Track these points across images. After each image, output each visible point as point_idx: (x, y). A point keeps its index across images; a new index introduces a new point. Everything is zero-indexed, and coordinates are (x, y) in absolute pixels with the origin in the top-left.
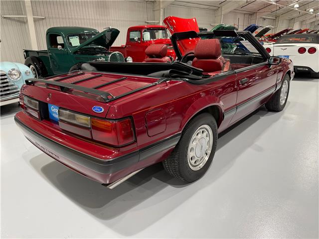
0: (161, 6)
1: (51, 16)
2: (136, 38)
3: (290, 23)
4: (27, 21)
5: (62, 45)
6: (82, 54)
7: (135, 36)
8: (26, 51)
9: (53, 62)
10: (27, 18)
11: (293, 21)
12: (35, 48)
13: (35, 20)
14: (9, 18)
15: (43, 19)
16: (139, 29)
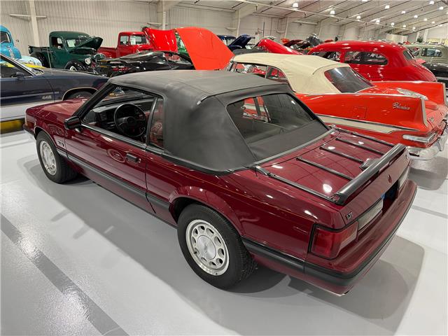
0: (164, 8)
1: (51, 15)
2: (125, 43)
3: (340, 29)
4: (31, 19)
5: (61, 45)
6: (76, 53)
7: (124, 39)
8: (31, 47)
9: (54, 58)
10: (30, 18)
11: (343, 27)
12: (37, 45)
13: (38, 19)
14: (15, 17)
15: (44, 18)
16: (128, 34)
